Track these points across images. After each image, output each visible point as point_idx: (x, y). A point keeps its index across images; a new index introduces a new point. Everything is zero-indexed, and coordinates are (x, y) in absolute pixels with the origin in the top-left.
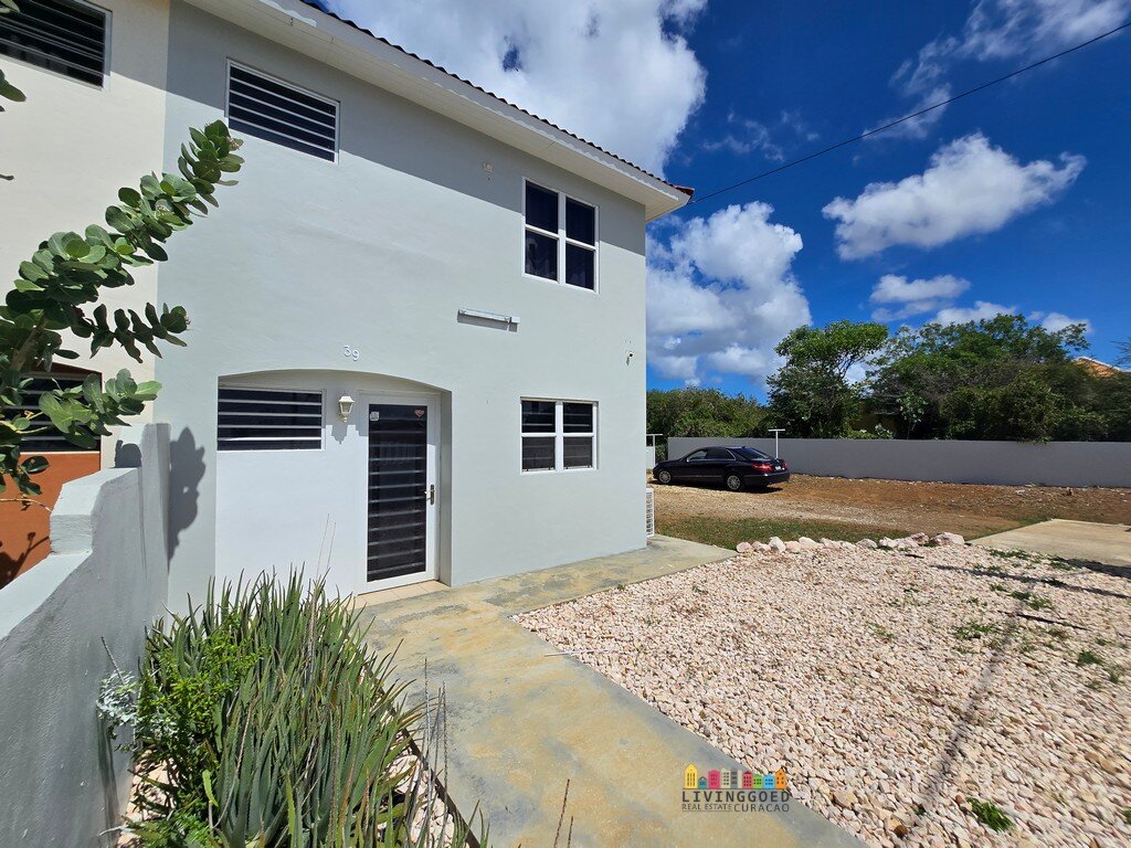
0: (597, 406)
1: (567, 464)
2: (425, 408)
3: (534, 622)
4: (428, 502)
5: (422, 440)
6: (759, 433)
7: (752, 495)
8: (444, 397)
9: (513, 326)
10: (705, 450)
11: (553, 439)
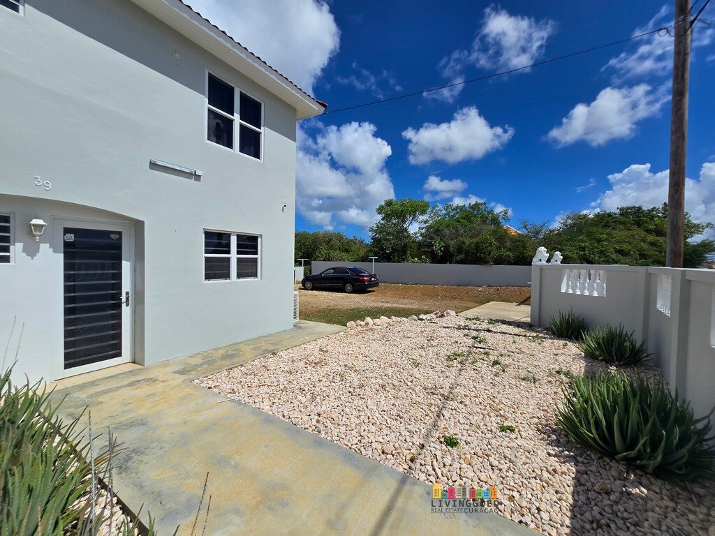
0: (261, 238)
1: (239, 275)
2: (120, 233)
3: (210, 382)
4: (124, 305)
5: (119, 259)
6: (365, 259)
8: (138, 226)
9: (198, 178)
10: (333, 269)
11: (229, 259)
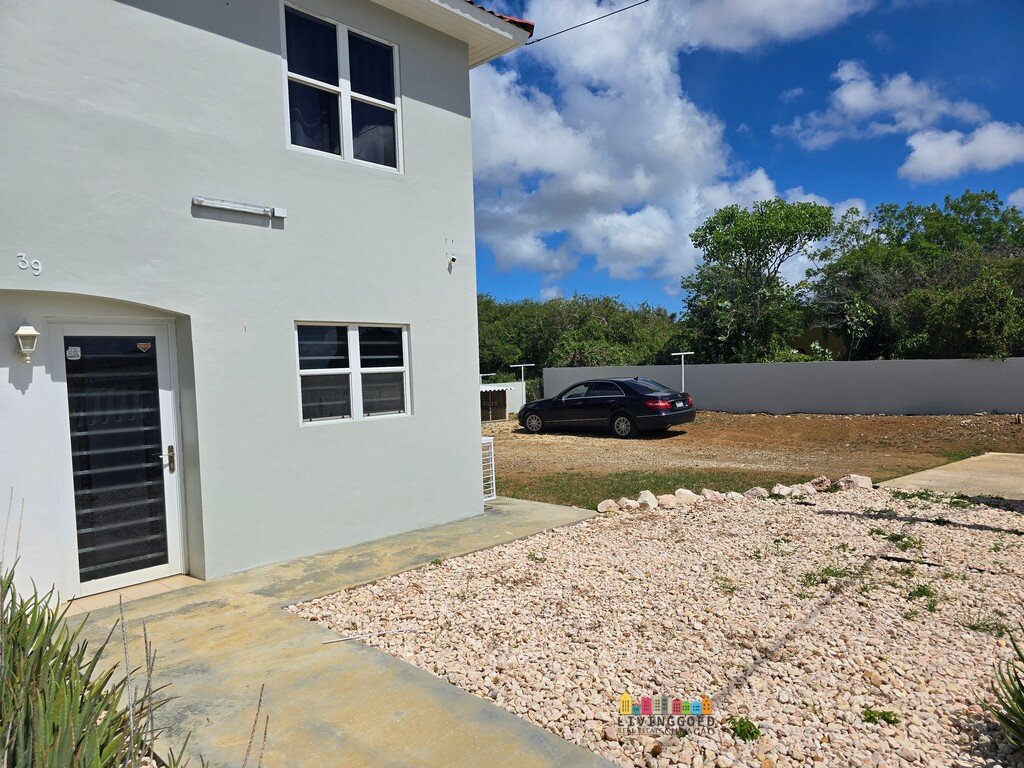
0: (408, 330)
1: (369, 409)
2: (152, 340)
3: (315, 610)
4: (166, 471)
5: (152, 385)
7: (644, 442)
8: (181, 323)
9: (278, 222)
11: (346, 377)
